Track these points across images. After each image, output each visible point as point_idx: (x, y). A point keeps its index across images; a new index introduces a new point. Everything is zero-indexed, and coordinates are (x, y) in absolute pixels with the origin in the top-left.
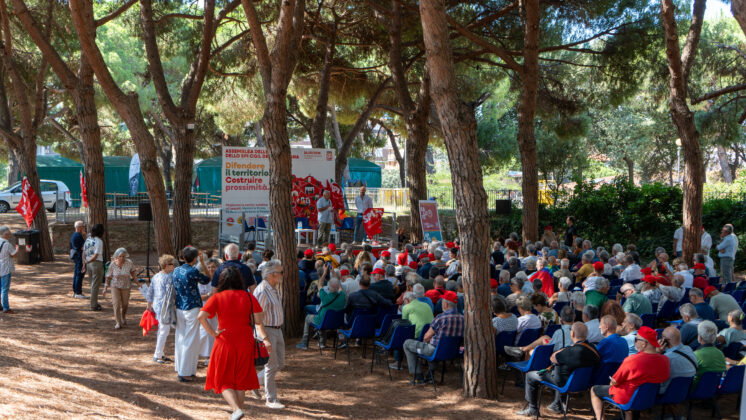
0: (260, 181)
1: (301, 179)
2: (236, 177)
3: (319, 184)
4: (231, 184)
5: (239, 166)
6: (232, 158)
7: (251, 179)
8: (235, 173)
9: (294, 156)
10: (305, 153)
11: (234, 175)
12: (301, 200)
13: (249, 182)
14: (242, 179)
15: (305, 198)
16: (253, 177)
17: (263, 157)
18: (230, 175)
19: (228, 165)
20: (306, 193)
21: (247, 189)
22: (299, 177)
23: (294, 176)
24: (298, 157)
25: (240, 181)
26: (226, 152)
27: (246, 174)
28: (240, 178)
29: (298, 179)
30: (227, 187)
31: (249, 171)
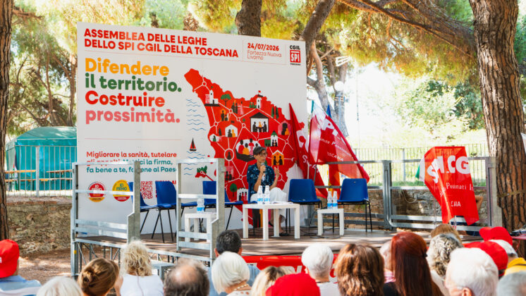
0: (160, 102)
1: (242, 101)
2: (109, 92)
3: (277, 112)
4: (98, 107)
5: (114, 68)
6: (97, 49)
7: (140, 98)
8: (105, 83)
9: (229, 53)
10: (249, 47)
11: (104, 87)
12: (244, 145)
13: (136, 104)
14: (120, 97)
15: (251, 141)
16: (145, 94)
17: (166, 51)
18: (93, 86)
19: (91, 65)
20: (252, 131)
21: (133, 120)
22: (237, 96)
23: (229, 93)
24: (235, 54)
25: (117, 100)
26: (86, 35)
27: (130, 86)
28: (117, 95)
29: (237, 99)
30: (88, 113)
31: (136, 80)
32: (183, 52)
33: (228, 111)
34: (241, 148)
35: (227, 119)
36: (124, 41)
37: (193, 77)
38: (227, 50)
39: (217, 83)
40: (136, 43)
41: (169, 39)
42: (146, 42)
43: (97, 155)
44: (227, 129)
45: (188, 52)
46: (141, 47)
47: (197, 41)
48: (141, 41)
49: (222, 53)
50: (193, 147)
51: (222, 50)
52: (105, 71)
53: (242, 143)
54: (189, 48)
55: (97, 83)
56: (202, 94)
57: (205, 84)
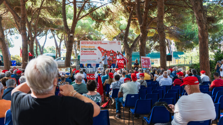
0: (93, 52)
1: (108, 51)
2: (85, 51)
3: (115, 53)
4: (83, 53)
5: (86, 47)
6: (83, 44)
9: (106, 44)
13: (89, 52)
14: (87, 51)
16: (91, 51)
17: (94, 44)
19: (82, 47)
20: (110, 56)
21: (89, 55)
22: (107, 50)
23: (106, 50)
24: (107, 44)
31: (90, 49)
32: (97, 44)
37: (99, 48)
39: (103, 49)
40: (89, 43)
41: (95, 42)
42: (91, 43)
43: (83, 60)
47: (100, 42)
49: (104, 44)
50: (99, 59)
52: (84, 47)
55: (83, 49)
56: (101, 50)
57: (101, 49)
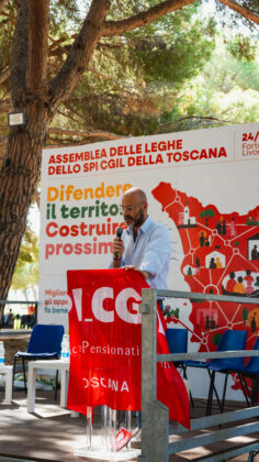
1: (234, 217)
2: (70, 222)
4: (58, 239)
5: (78, 195)
6: (62, 175)
7: (104, 226)
8: (67, 213)
9: (213, 153)
10: (244, 140)
11: (65, 216)
12: (236, 279)
13: (99, 233)
14: (83, 226)
15: (248, 273)
16: (109, 220)
17: (130, 165)
18: (54, 217)
19: (53, 194)
20: (250, 258)
21: (95, 252)
22: (224, 210)
23: (212, 207)
24: (223, 152)
25: (79, 230)
26: (50, 162)
27: (94, 212)
28: (79, 224)
29: (225, 216)
30: (48, 246)
31: (100, 205)
32: (151, 163)
33: (209, 233)
34: (231, 283)
35: (208, 243)
36: (89, 162)
37: (163, 192)
38: (211, 150)
39: (195, 197)
40: (99, 161)
41: (134, 149)
42: (108, 158)
43: (54, 294)
44: (208, 258)
45: (157, 161)
46: (104, 165)
47: (169, 145)
48: (104, 158)
49: (203, 155)
51: (204, 151)
52: (68, 198)
53: (232, 276)
54: (159, 156)
55: (58, 213)
56: (174, 214)
57: (177, 200)
